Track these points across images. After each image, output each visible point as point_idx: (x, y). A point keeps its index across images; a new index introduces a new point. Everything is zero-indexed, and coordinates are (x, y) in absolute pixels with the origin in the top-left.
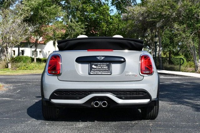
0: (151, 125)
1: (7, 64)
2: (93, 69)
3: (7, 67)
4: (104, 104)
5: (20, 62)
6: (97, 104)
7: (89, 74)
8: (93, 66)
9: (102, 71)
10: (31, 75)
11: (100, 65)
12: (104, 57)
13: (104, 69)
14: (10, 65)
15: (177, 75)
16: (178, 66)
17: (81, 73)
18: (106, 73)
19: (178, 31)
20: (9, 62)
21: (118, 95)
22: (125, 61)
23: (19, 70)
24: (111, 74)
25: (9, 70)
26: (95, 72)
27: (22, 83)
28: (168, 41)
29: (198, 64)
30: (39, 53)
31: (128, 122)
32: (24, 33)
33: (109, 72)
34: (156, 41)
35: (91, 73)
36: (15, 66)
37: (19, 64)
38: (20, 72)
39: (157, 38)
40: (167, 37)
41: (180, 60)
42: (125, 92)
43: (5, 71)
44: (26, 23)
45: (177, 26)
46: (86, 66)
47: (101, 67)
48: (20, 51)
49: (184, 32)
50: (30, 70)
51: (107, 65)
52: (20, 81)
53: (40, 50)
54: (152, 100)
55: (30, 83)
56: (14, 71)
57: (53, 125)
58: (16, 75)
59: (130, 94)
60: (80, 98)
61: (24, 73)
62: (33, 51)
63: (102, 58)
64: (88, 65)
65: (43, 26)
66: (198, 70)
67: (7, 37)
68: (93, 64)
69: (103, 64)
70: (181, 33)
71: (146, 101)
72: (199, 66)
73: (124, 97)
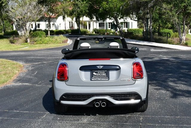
0: (141, 119)
1: (27, 39)
2: (94, 76)
3: (27, 42)
4: (104, 104)
5: (37, 36)
6: (97, 104)
7: (91, 80)
8: (94, 73)
9: (101, 78)
10: (45, 49)
11: (100, 72)
12: (103, 66)
13: (103, 75)
14: (29, 40)
15: (164, 48)
16: (166, 38)
17: (84, 79)
18: (105, 79)
19: (166, 10)
20: (28, 38)
21: (114, 97)
22: (120, 69)
23: (36, 44)
24: (108, 80)
25: (28, 44)
26: (95, 78)
27: (38, 62)
28: (157, 17)
29: (182, 37)
30: (52, 25)
31: (122, 115)
32: (39, 13)
33: (107, 78)
34: (148, 17)
35: (92, 79)
36: (33, 40)
37: (36, 39)
38: (37, 47)
39: (149, 15)
40: (156, 13)
41: (167, 34)
42: (120, 95)
43: (25, 46)
44: (41, 5)
45: (165, 6)
46: (89, 73)
47: (101, 74)
48: (37, 25)
49: (171, 10)
50: (45, 44)
51: (106, 72)
52: (37, 59)
53: (53, 23)
54: (142, 100)
55: (45, 61)
56: (32, 45)
57: (63, 120)
58: (34, 50)
59: (124, 97)
60: (84, 100)
61: (40, 48)
62: (47, 24)
63: (101, 67)
64: (90, 72)
65: (55, 6)
66: (182, 42)
67: (26, 17)
68: (94, 72)
69: (102, 72)
70: (169, 12)
71: (138, 101)
72: (182, 39)
73: (120, 99)
